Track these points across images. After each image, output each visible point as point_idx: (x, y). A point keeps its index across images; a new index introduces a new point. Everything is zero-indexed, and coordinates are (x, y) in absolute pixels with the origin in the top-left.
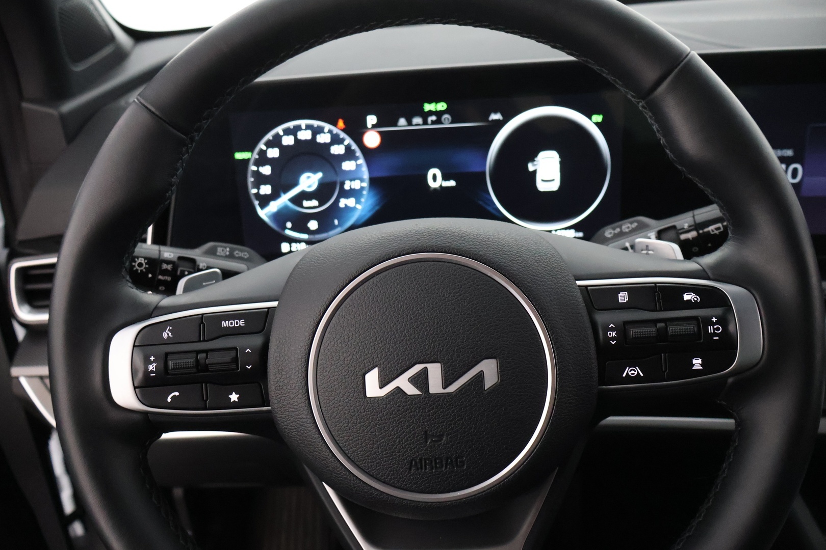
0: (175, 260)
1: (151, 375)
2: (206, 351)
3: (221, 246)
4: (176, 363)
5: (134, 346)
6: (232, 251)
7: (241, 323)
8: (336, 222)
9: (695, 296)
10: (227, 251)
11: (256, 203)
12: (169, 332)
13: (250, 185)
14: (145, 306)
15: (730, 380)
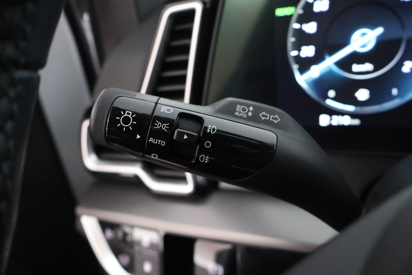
0: (175, 117)
3: (241, 104)
6: (256, 111)
8: (395, 91)
10: (249, 111)
11: (295, 67)
13: (289, 46)
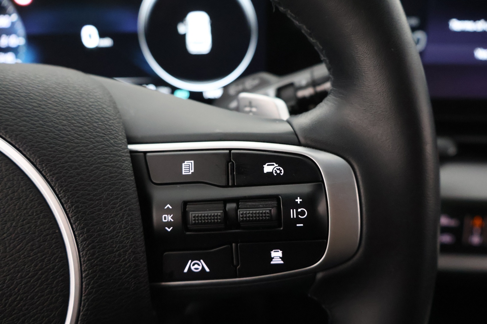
9: (278, 168)
15: (320, 275)
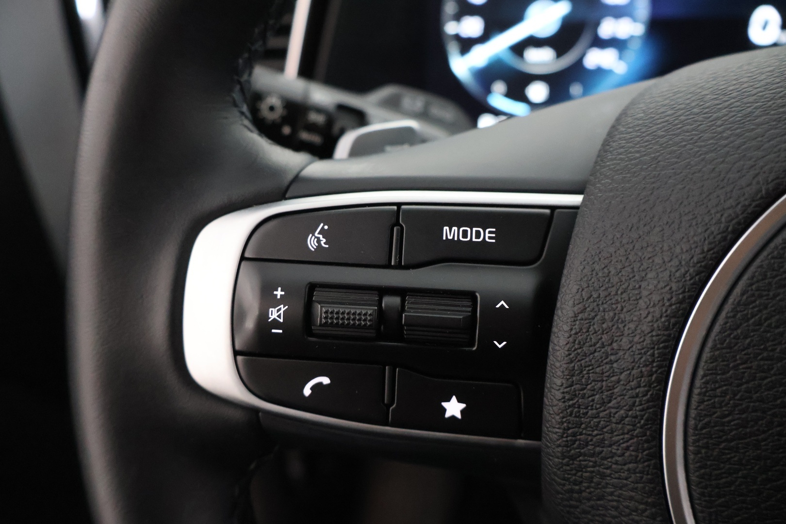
1: (273, 331)
2: (401, 292)
4: (332, 313)
5: (243, 258)
6: (427, 106)
7: (488, 235)
11: (452, 47)
12: (321, 236)
13: (447, 16)
14: (273, 171)
